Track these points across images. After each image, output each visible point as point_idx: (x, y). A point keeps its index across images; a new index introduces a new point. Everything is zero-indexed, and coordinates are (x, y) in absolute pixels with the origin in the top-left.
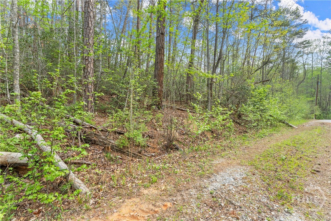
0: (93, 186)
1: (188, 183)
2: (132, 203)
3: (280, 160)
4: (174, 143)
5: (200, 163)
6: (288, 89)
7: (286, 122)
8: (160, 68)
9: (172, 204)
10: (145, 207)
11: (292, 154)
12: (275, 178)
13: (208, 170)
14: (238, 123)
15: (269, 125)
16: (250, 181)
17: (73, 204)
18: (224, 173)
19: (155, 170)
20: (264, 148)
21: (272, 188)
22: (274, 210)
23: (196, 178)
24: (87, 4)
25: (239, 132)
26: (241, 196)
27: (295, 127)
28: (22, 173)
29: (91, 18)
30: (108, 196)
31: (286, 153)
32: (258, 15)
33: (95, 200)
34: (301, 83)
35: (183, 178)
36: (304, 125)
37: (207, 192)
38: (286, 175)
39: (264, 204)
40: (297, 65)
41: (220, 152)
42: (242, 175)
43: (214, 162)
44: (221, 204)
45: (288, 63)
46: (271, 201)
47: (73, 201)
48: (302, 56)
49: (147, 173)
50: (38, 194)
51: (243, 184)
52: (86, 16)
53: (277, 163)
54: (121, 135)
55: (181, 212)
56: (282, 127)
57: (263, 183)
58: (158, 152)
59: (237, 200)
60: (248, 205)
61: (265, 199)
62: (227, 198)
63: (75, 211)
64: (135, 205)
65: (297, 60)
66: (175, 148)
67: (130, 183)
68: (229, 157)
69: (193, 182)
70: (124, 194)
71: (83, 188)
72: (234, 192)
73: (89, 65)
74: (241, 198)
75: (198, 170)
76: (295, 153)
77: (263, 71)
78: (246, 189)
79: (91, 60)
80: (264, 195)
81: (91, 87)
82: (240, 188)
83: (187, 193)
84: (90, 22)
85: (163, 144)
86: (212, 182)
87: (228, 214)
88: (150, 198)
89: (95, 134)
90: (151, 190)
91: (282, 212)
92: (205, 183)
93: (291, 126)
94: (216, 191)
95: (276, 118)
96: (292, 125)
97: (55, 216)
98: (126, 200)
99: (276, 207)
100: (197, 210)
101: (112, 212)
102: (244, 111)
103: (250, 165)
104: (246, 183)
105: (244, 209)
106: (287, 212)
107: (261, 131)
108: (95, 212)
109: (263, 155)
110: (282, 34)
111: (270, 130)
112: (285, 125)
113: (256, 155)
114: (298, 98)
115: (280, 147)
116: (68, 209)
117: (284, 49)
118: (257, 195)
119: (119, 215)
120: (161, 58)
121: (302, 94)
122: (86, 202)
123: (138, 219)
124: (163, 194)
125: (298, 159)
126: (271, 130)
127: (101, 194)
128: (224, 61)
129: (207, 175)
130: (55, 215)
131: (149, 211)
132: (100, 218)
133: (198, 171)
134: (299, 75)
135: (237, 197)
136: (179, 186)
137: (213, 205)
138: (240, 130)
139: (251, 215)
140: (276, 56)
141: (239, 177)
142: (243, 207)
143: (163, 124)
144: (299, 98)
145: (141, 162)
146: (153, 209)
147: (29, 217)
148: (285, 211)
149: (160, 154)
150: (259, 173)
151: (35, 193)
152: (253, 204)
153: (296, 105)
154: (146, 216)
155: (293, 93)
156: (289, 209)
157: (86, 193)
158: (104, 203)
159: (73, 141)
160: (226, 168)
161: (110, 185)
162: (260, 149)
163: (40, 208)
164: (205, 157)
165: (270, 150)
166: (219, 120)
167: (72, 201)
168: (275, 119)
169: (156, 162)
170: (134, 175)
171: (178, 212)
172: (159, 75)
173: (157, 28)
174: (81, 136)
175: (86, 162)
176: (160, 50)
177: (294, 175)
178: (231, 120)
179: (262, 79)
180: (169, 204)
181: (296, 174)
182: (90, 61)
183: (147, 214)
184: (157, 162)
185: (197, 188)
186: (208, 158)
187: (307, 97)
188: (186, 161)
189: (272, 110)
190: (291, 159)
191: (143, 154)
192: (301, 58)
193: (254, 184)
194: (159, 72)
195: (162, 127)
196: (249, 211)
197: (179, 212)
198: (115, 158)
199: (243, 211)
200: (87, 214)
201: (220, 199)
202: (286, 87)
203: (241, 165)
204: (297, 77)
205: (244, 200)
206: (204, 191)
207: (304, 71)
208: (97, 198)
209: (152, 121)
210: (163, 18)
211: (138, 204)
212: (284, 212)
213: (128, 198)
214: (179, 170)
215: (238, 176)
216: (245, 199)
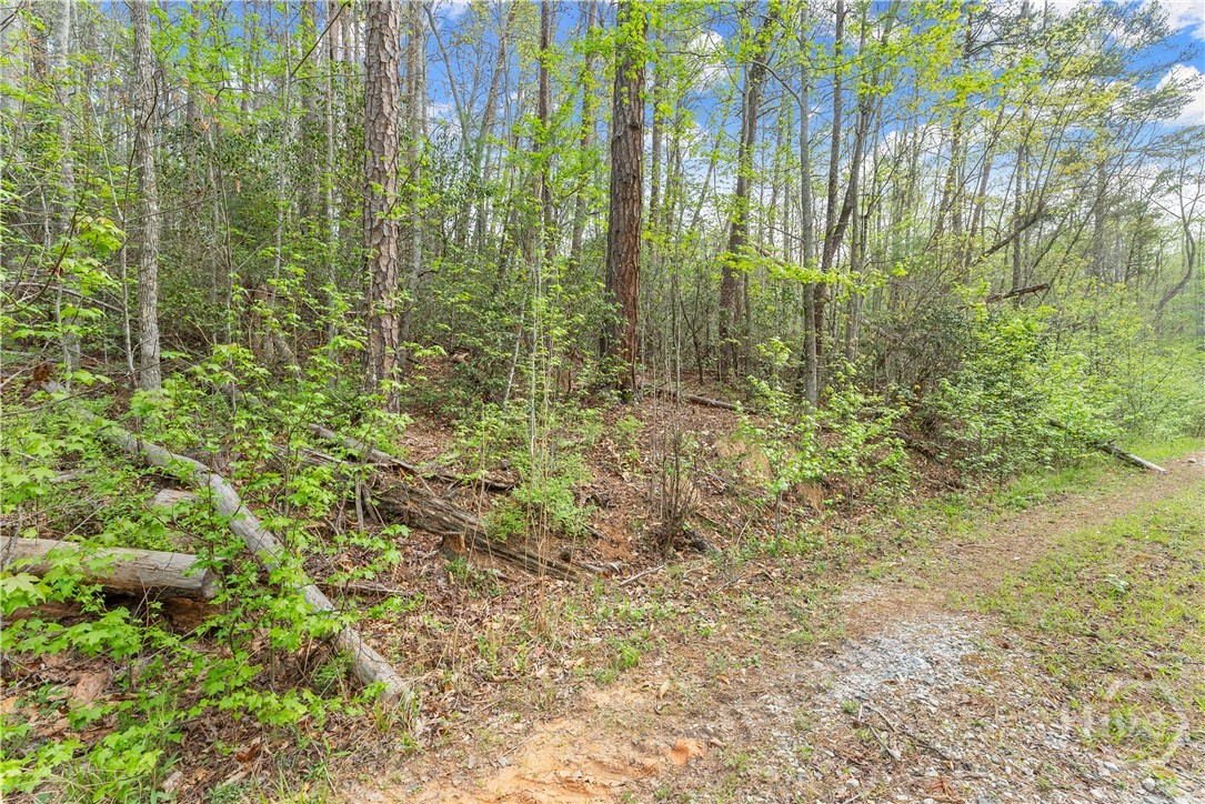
0: (418, 674)
1: (753, 672)
2: (557, 736)
3: (1105, 595)
4: (687, 525)
5: (790, 601)
6: (1119, 319)
7: (1118, 446)
8: (627, 253)
9: (703, 745)
10: (606, 750)
11: (1152, 573)
12: (1094, 662)
13: (823, 627)
14: (925, 453)
15: (1049, 458)
16: (993, 672)
17: (359, 731)
18: (888, 637)
19: (627, 624)
20: (1036, 546)
21: (1085, 698)
22: (1101, 782)
23: (780, 655)
24: (376, 36)
25: (931, 488)
26: (963, 726)
27: (1154, 466)
28: (184, 623)
29: (389, 84)
30: (474, 708)
31: (1129, 568)
32: (994, 36)
33: (432, 721)
34: (1174, 293)
35: (734, 652)
36: (1193, 459)
37: (829, 707)
38: (1137, 653)
39: (1058, 758)
40: (1157, 223)
41: (862, 561)
42: (960, 649)
43: (843, 598)
44: (890, 751)
45: (1116, 216)
46: (1086, 750)
47: (359, 722)
48: (1177, 189)
49: (600, 632)
50: (247, 695)
51: (967, 681)
52: (372, 79)
53: (1096, 606)
54: (499, 496)
55: (742, 774)
56: (1100, 470)
57: (1048, 679)
58: (630, 557)
59: (952, 740)
60: (996, 759)
61: (1060, 741)
62: (910, 731)
63: (367, 756)
64: (572, 743)
65: (1155, 205)
66: (690, 545)
67: (544, 668)
68: (900, 581)
69: (771, 669)
70: (527, 702)
71: (389, 678)
72: (933, 709)
73: (382, 249)
74: (964, 732)
75: (787, 626)
76: (1167, 568)
77: (1017, 251)
78: (981, 700)
79: (391, 231)
80: (1053, 725)
81: (389, 326)
82: (956, 696)
83: (753, 707)
84: (386, 100)
85: (647, 528)
86: (846, 671)
87: (921, 790)
88: (620, 721)
89: (411, 492)
90: (621, 692)
91: (1135, 790)
92: (818, 674)
93: (1137, 464)
94: (866, 704)
95: (1078, 433)
96: (1144, 461)
97: (305, 770)
98: (538, 726)
99: (1107, 772)
100: (800, 770)
101: (495, 765)
102: (950, 406)
103: (985, 610)
104: (977, 678)
105: (982, 774)
106: (1153, 793)
107: (1014, 482)
108: (436, 763)
109: (1035, 573)
110: (1093, 106)
111: (1055, 478)
112: (1111, 458)
113: (1006, 573)
114: (1163, 354)
115: (1100, 544)
116: (346, 747)
117: (1101, 166)
118: (1029, 724)
119: (519, 777)
120: (632, 215)
121: (1178, 337)
122: (401, 726)
123: (587, 793)
124: (665, 710)
125: (1179, 593)
126: (1057, 478)
127: (450, 699)
128: (866, 217)
129: (824, 644)
130: (305, 767)
131: (622, 767)
132: (456, 782)
133: (784, 630)
134: (1164, 262)
135: (949, 726)
136: (723, 681)
137: (857, 753)
138: (931, 477)
139: (1010, 795)
140: (1069, 194)
141: (947, 655)
142: (978, 766)
143: (643, 457)
144: (1169, 354)
145: (573, 593)
146: (638, 760)
147: (222, 769)
148: (1143, 787)
149: (638, 566)
150: (1025, 643)
151: (237, 689)
152: (1016, 755)
153: (1157, 382)
154: (615, 783)
155: (1144, 334)
156: (1162, 782)
157: (399, 696)
158: (462, 734)
159: (338, 514)
160: (895, 621)
161: (475, 670)
162: (1020, 549)
163: (253, 742)
164: (806, 577)
165: (1062, 555)
166: (855, 441)
167: (355, 720)
168: (1073, 438)
169: (625, 594)
170: (555, 639)
171: (731, 775)
172: (623, 276)
173: (615, 107)
174: (363, 498)
175: (386, 589)
176: (625, 187)
177: (1167, 654)
178: (899, 441)
179: (1015, 284)
180: (692, 745)
181: (1176, 650)
182: (386, 233)
183: (617, 776)
184: (630, 593)
185: (789, 692)
186: (821, 582)
187: (1198, 349)
188: (736, 591)
189: (1058, 402)
190: (1149, 592)
191: (579, 565)
192: (1172, 196)
193: (1011, 683)
194: (624, 268)
195: (638, 466)
196: (1003, 781)
197: (733, 774)
198: (483, 577)
199: (976, 778)
200: (411, 766)
201: (884, 734)
202: (1112, 313)
203: (951, 611)
204: (1156, 272)
205: (979, 740)
206: (817, 702)
207: (1187, 247)
208: (436, 716)
209: (603, 444)
210: (637, 71)
211: (582, 740)
212: (1142, 791)
213: (542, 719)
214: (713, 625)
215: (940, 651)
216: (980, 736)
